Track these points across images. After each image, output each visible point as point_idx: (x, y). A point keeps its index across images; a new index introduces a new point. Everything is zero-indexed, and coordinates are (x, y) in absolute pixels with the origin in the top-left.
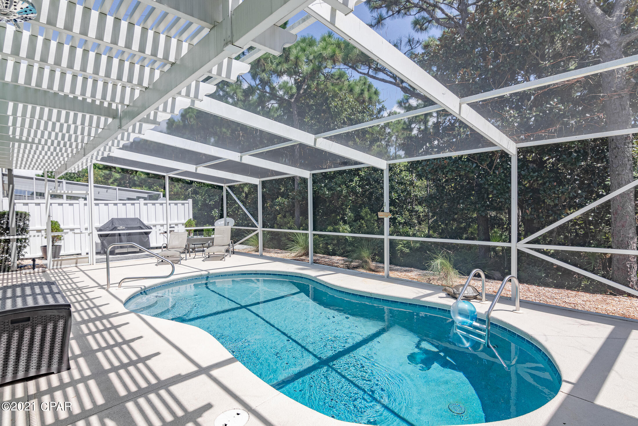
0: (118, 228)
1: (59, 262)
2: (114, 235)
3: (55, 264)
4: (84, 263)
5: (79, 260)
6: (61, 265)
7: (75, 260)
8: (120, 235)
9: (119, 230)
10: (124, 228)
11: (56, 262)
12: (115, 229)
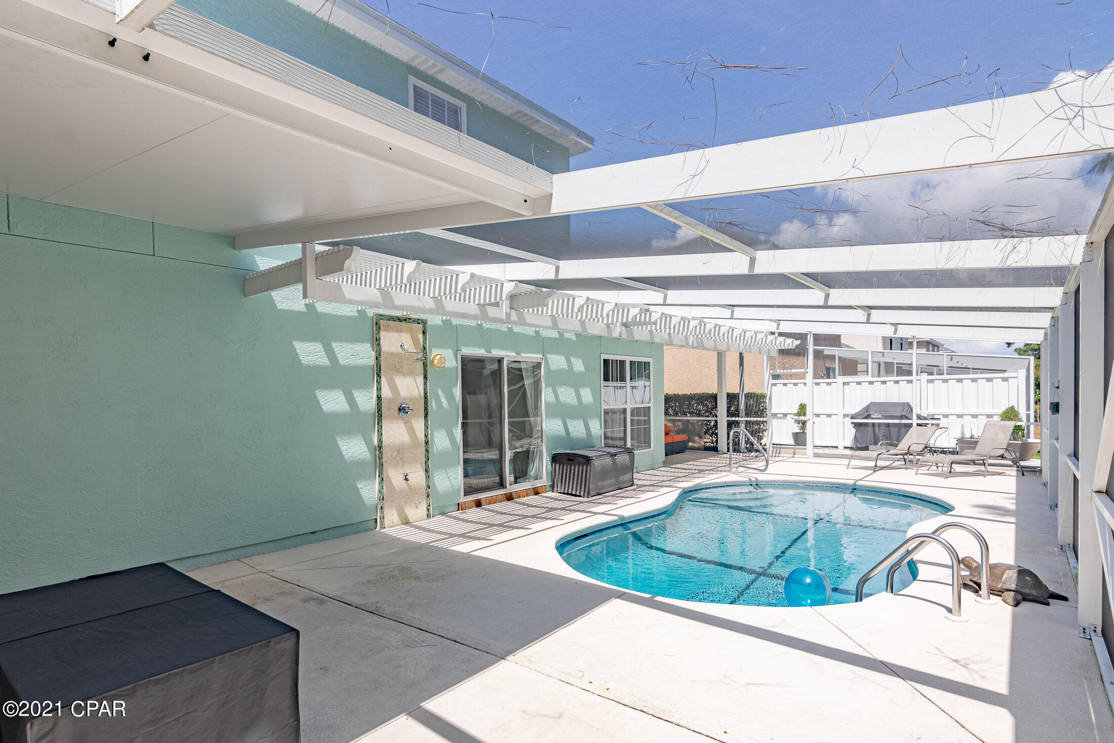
0: (872, 416)
1: (778, 450)
2: (866, 425)
3: (775, 452)
4: (802, 454)
5: (797, 450)
6: (779, 454)
7: (793, 450)
8: (873, 424)
9: (873, 419)
10: (880, 416)
11: (775, 449)
12: (868, 417)
